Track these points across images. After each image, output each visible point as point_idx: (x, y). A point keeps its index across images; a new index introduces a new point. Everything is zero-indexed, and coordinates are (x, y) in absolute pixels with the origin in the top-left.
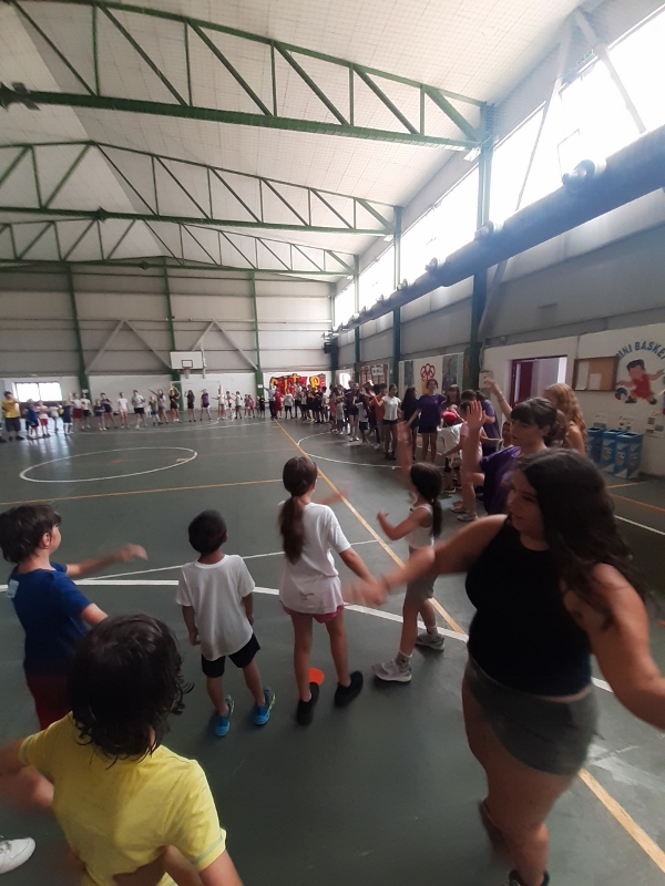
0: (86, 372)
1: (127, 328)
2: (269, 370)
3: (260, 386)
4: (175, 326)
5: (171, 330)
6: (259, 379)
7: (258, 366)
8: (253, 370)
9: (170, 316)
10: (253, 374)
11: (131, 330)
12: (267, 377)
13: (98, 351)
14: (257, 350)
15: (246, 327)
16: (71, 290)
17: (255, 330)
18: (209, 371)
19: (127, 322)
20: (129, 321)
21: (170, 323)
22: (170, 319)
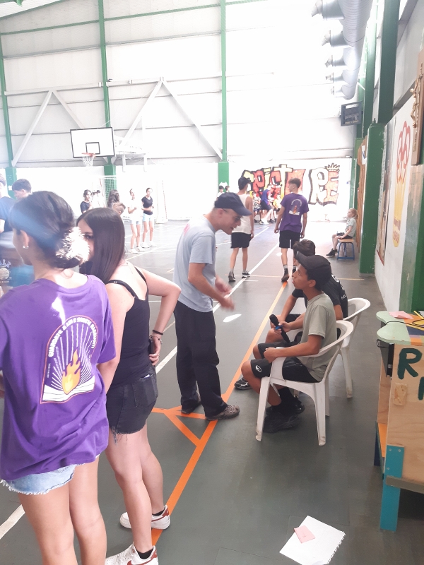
1: (56, 103)
2: (240, 157)
4: (112, 93)
5: (106, 100)
8: (215, 157)
9: (105, 78)
13: (25, 135)
14: (223, 124)
17: (223, 92)
18: (153, 160)
19: (56, 94)
20: (58, 91)
21: (105, 89)
22: (105, 84)
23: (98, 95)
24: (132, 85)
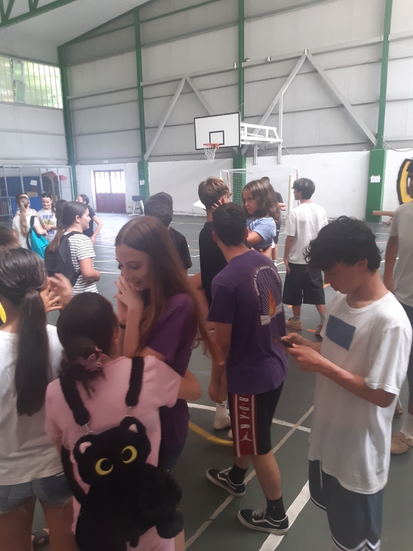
0: (146, 157)
1: (189, 90)
2: (400, 143)
3: (375, 179)
4: (249, 75)
5: (240, 84)
6: (376, 165)
7: (379, 135)
8: (367, 144)
10: (365, 154)
11: (193, 91)
12: (394, 161)
14: (381, 102)
15: (367, 55)
16: (138, 46)
17: (383, 61)
18: (288, 150)
19: (189, 81)
20: (192, 77)
21: (240, 71)
22: (240, 65)
23: (232, 78)
24: (271, 62)
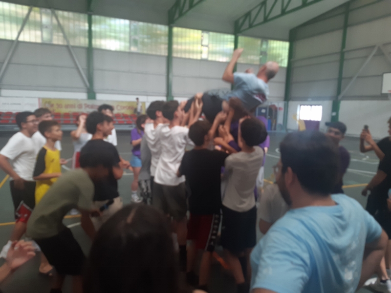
11: (383, 54)
13: (351, 78)
19: (381, 47)
20: (384, 45)
